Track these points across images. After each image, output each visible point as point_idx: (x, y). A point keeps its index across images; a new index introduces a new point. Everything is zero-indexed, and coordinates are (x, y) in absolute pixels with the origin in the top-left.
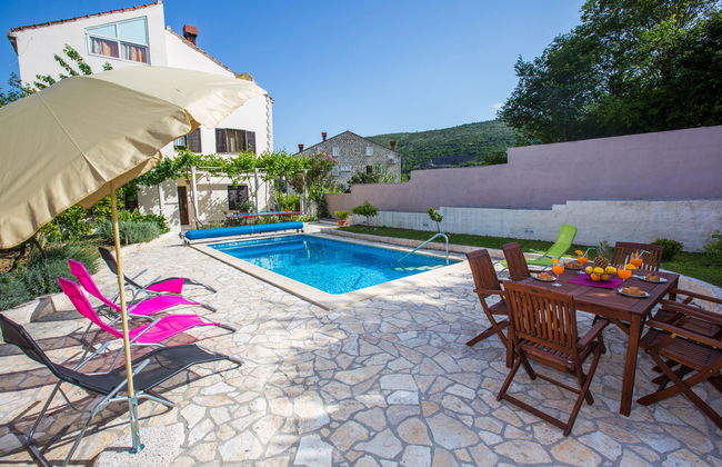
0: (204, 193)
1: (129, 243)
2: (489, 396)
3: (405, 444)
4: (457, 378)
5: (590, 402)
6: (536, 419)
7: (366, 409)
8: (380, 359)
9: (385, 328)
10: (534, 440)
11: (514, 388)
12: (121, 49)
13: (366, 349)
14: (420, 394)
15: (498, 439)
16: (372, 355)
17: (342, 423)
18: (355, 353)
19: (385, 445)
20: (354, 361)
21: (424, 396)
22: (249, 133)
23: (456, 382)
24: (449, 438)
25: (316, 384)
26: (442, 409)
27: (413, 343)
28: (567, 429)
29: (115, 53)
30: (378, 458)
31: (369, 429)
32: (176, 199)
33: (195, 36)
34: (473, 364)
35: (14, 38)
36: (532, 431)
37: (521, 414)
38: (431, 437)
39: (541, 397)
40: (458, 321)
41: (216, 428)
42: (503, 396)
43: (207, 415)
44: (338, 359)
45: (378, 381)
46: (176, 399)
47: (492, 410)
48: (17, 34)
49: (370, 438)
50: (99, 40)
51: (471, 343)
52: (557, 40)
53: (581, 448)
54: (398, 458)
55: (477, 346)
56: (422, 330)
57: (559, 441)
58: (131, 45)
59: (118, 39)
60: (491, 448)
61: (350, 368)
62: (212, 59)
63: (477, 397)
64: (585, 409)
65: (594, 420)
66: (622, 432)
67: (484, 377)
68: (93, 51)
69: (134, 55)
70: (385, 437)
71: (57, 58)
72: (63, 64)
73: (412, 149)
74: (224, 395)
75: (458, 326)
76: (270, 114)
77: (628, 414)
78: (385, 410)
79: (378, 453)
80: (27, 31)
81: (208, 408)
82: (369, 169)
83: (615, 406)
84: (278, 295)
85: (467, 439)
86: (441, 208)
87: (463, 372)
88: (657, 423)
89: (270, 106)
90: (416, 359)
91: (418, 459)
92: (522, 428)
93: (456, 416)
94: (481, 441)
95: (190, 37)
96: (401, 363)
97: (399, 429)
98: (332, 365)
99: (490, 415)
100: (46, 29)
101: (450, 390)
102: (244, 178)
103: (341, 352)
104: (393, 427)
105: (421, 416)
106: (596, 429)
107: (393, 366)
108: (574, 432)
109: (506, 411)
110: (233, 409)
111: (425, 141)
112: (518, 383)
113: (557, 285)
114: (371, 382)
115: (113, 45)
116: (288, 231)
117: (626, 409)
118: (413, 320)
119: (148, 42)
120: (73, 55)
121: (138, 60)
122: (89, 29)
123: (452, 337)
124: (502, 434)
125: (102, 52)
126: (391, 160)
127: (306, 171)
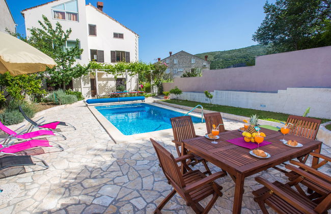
0: (105, 82)
1: (61, 104)
12: (66, 15)
13: (113, 167)
18: (106, 169)
20: (100, 174)
21: (115, 202)
22: (127, 53)
29: (64, 18)
32: (89, 85)
33: (102, 7)
35: (23, 14)
48: (24, 12)
50: (57, 12)
58: (70, 13)
59: (65, 11)
61: (95, 178)
62: (110, 17)
68: (55, 17)
69: (72, 18)
71: (39, 22)
72: (41, 24)
73: (222, 60)
76: (137, 43)
80: (28, 10)
82: (193, 70)
86: (215, 91)
89: (137, 39)
95: (100, 7)
100: (36, 9)
102: (120, 75)
111: (229, 55)
115: (63, 14)
116: (138, 101)
119: (78, 11)
120: (46, 19)
121: (74, 20)
122: (53, 7)
125: (58, 17)
126: (205, 66)
127: (152, 71)
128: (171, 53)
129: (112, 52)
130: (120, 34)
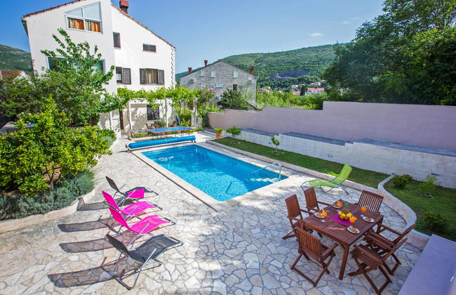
0: (133, 109)
2: (288, 267)
3: (253, 286)
4: (276, 257)
5: (328, 273)
6: (304, 279)
7: (238, 269)
8: (243, 244)
9: (245, 225)
10: (301, 288)
11: (299, 263)
12: (85, 24)
13: (238, 238)
14: (260, 264)
15: (288, 286)
16: (240, 242)
17: (229, 275)
18: (232, 240)
19: (245, 285)
20: (232, 245)
21: (261, 264)
22: (160, 71)
23: (275, 259)
24: (270, 284)
25: (217, 256)
26: (268, 272)
27: (258, 236)
28: (315, 285)
29: (82, 27)
30: (243, 290)
31: (240, 279)
32: (118, 116)
33: (127, 7)
34: (284, 250)
36: (301, 284)
37: (299, 276)
38: (263, 283)
39: (309, 269)
40: (280, 223)
41: (181, 274)
42: (293, 268)
43: (176, 269)
44: (225, 243)
45: (242, 256)
46: (162, 260)
47: (288, 273)
48: (27, 19)
49: (240, 282)
50: (72, 19)
51: (285, 238)
52: (364, 25)
53: (318, 292)
54: (250, 291)
55: (287, 240)
56: (263, 228)
57: (311, 289)
58: (91, 21)
59: (83, 18)
60: (285, 289)
61: (230, 249)
62: (138, 23)
63: (283, 267)
64: (325, 276)
65: (327, 281)
66: (337, 287)
67: (287, 257)
68: (69, 27)
69: (93, 27)
70: (245, 282)
71: (55, 37)
72: (57, 40)
74: (180, 259)
75: (280, 226)
76: (174, 58)
77: (341, 280)
78: (245, 270)
79: (243, 288)
81: (175, 266)
82: (235, 86)
83: (337, 275)
84: (191, 199)
85: (276, 285)
86: (280, 135)
87: (279, 254)
88: (352, 284)
89: (174, 53)
90: (259, 245)
91: (258, 292)
92: (298, 283)
93: (273, 275)
94: (281, 286)
95: (124, 8)
96: (253, 247)
97: (251, 279)
98: (222, 246)
99: (286, 276)
100: (42, 14)
101: (272, 263)
103: (226, 239)
104: (248, 278)
105: (259, 274)
106: (327, 284)
107: (249, 248)
108: (318, 285)
109: (293, 275)
110: (186, 266)
111: (274, 59)
112: (301, 261)
113: (323, 221)
114: (240, 256)
115: (81, 22)
116: (186, 141)
117: (341, 278)
118: (259, 222)
119: (101, 19)
120: (63, 33)
121: (95, 31)
122: (67, 13)
123: (276, 233)
124: (290, 285)
125: (74, 27)
126: (250, 81)
127: (197, 99)
128: (206, 62)
129: (140, 69)
130: (151, 46)
